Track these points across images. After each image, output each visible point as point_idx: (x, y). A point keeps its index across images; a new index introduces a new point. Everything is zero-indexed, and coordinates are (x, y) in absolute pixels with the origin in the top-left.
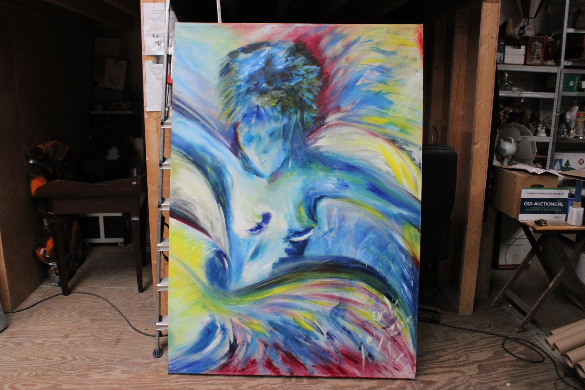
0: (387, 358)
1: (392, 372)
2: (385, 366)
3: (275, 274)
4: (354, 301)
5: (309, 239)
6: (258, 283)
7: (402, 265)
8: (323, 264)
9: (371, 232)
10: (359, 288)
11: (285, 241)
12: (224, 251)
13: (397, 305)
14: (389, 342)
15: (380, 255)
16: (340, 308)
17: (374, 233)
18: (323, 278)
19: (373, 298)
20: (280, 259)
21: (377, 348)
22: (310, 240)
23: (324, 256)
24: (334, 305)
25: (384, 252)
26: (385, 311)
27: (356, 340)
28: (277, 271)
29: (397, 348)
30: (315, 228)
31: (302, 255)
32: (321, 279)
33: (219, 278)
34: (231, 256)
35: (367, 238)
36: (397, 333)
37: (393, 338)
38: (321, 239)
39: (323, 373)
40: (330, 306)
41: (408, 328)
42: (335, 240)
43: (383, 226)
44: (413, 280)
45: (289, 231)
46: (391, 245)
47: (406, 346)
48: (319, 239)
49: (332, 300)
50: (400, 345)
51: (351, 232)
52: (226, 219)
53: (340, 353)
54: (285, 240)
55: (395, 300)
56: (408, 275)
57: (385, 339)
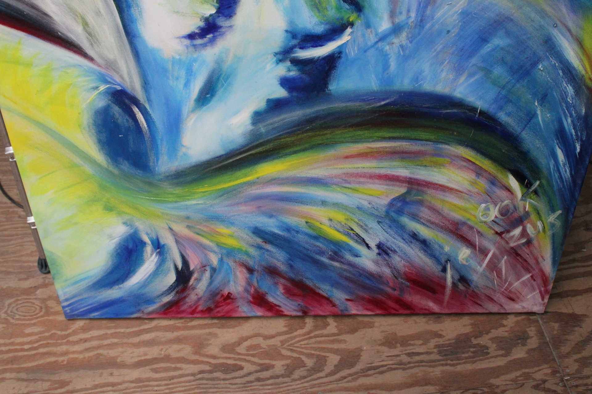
0: (496, 283)
1: (502, 304)
2: (490, 296)
3: (261, 135)
4: (440, 185)
5: (340, 53)
6: (221, 156)
7: (563, 110)
8: (374, 111)
9: (501, 33)
10: (455, 159)
11: (281, 61)
12: (129, 90)
13: (536, 192)
14: (506, 257)
15: (513, 87)
16: (408, 200)
17: (508, 34)
18: (374, 141)
19: (485, 179)
20: (269, 101)
21: (479, 267)
22: (343, 55)
23: (377, 92)
24: (397, 195)
25: (526, 81)
26: (506, 202)
27: (437, 254)
28: (263, 130)
29: (519, 266)
30: (355, 27)
31: (324, 91)
32: (369, 142)
33: (130, 150)
34: (149, 100)
35: (487, 48)
36: (524, 240)
37: (515, 250)
38: (371, 52)
39: (367, 309)
40: (387, 196)
41: (549, 233)
42: (407, 52)
43: (533, 15)
44: (581, 140)
45: (289, 35)
46: (545, 63)
47: (537, 263)
48: (366, 51)
49: (393, 185)
50: (526, 261)
51: (448, 32)
52: (121, 11)
53: (402, 278)
54: (280, 57)
55: (533, 181)
56: (573, 131)
57: (497, 252)
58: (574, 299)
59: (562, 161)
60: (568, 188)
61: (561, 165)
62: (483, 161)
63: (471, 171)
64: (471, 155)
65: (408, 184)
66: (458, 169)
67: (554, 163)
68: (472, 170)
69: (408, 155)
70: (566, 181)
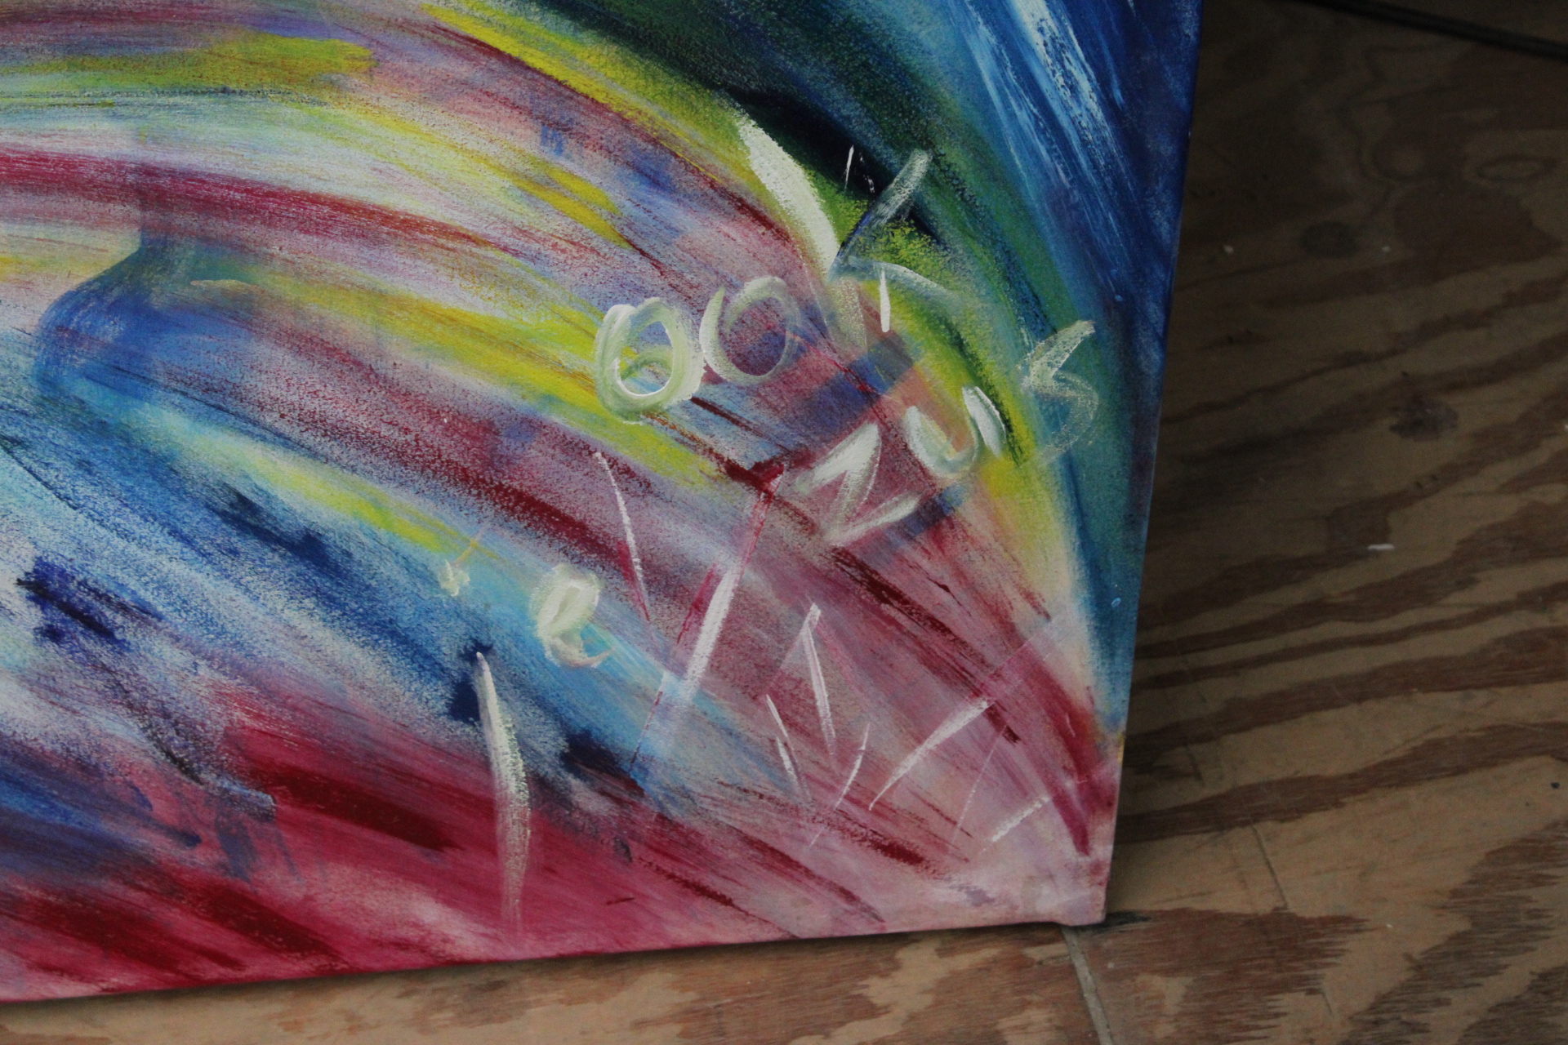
0: (787, 764)
1: (850, 886)
2: (771, 841)
4: (340, 206)
13: (917, 218)
14: (815, 612)
16: (158, 301)
19: (599, 156)
21: (667, 676)
24: (84, 273)
26: (755, 288)
27: (406, 617)
29: (907, 663)
36: (904, 508)
37: (861, 566)
39: (47, 968)
40: (27, 285)
41: (1044, 457)
47: (1009, 632)
49: (48, 217)
50: (942, 629)
53: (221, 770)
55: (888, 155)
57: (756, 580)
58: (1293, 831)
59: (1041, 30)
60: (1105, 188)
61: (1040, 49)
62: (568, 45)
63: (505, 111)
64: (488, 14)
65: (143, 207)
66: (424, 101)
67: (993, 40)
68: (514, 106)
69: (104, 29)
70: (1084, 143)
